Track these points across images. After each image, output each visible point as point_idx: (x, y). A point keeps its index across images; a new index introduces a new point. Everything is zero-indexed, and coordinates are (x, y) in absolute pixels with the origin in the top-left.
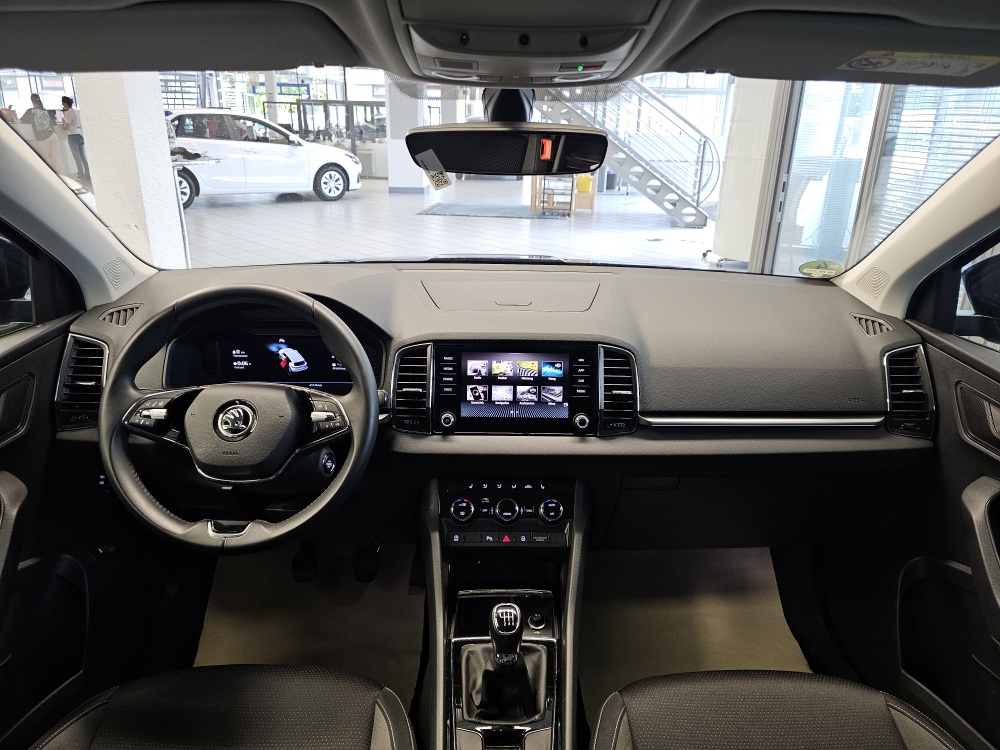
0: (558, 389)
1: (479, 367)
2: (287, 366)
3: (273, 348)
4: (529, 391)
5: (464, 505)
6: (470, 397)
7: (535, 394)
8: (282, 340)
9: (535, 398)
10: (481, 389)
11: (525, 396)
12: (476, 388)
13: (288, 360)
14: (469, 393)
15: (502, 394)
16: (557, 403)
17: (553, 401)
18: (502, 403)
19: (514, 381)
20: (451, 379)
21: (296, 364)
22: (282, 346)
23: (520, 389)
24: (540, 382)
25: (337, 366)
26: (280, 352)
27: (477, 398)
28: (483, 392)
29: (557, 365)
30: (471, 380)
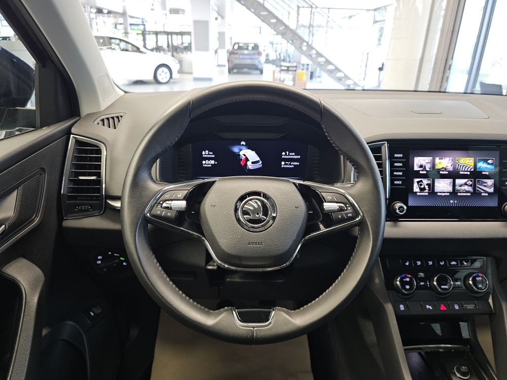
0: (490, 182)
1: (423, 163)
2: (246, 165)
3: (236, 149)
4: (466, 184)
5: (408, 279)
6: (416, 188)
7: (471, 186)
8: (243, 143)
9: (470, 189)
10: (425, 182)
11: (463, 188)
12: (421, 181)
13: (247, 160)
14: (416, 185)
15: (443, 186)
16: (489, 193)
17: (486, 192)
18: (443, 194)
19: (453, 175)
20: (401, 173)
21: (253, 163)
22: (243, 148)
23: (459, 181)
24: (476, 175)
25: (285, 164)
26: (241, 153)
27: (422, 190)
28: (427, 184)
29: (490, 161)
30: (417, 174)
